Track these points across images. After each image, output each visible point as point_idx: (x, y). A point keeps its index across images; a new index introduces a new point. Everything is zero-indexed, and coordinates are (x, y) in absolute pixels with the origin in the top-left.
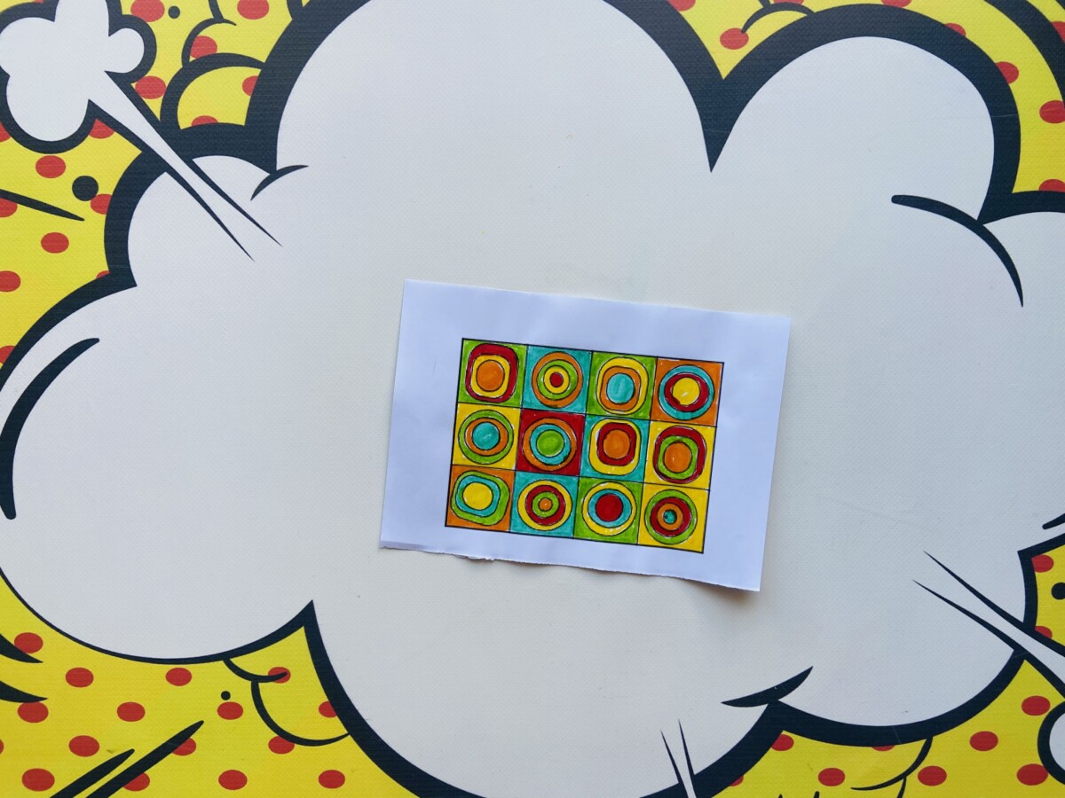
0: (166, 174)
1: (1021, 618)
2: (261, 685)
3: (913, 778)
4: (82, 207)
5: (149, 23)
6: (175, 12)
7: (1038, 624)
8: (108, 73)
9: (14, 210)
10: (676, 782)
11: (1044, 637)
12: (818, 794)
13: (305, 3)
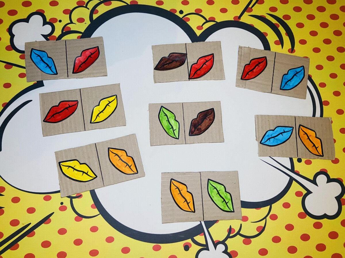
1: (290, 169)
2: (73, 199)
3: (268, 218)
5: (54, 24)
6: (60, 21)
7: (295, 170)
9: (12, 67)
10: (200, 223)
11: (298, 174)
12: (241, 224)
13: (94, 19)
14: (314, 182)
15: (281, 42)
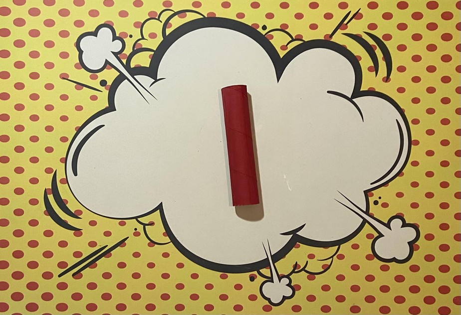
0: (126, 80)
2: (146, 226)
3: (335, 257)
4: (102, 88)
5: (124, 39)
6: (131, 36)
7: (370, 212)
8: (112, 52)
9: (82, 88)
10: (267, 257)
11: (372, 216)
12: (307, 262)
13: (167, 35)
14: (388, 225)
15: (375, 68)
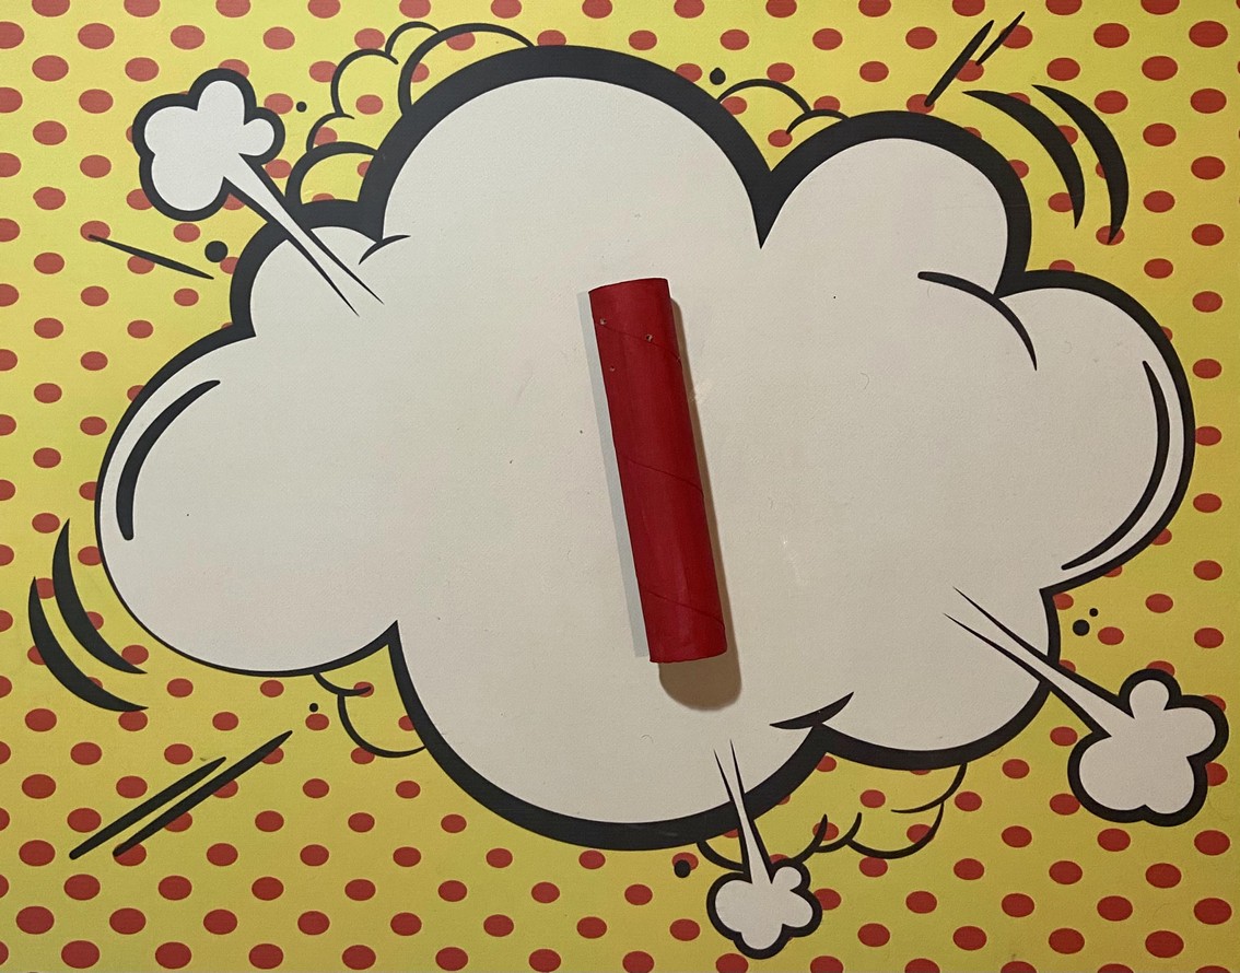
0: (287, 241)
1: (1045, 652)
2: (346, 698)
3: (950, 803)
4: (213, 268)
5: (279, 115)
6: (302, 107)
7: (1061, 658)
8: (241, 155)
9: (152, 267)
10: (728, 800)
11: (1067, 671)
12: (860, 815)
13: (413, 101)
14: (1121, 701)
15: (1074, 200)
